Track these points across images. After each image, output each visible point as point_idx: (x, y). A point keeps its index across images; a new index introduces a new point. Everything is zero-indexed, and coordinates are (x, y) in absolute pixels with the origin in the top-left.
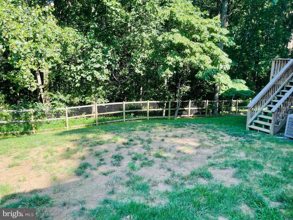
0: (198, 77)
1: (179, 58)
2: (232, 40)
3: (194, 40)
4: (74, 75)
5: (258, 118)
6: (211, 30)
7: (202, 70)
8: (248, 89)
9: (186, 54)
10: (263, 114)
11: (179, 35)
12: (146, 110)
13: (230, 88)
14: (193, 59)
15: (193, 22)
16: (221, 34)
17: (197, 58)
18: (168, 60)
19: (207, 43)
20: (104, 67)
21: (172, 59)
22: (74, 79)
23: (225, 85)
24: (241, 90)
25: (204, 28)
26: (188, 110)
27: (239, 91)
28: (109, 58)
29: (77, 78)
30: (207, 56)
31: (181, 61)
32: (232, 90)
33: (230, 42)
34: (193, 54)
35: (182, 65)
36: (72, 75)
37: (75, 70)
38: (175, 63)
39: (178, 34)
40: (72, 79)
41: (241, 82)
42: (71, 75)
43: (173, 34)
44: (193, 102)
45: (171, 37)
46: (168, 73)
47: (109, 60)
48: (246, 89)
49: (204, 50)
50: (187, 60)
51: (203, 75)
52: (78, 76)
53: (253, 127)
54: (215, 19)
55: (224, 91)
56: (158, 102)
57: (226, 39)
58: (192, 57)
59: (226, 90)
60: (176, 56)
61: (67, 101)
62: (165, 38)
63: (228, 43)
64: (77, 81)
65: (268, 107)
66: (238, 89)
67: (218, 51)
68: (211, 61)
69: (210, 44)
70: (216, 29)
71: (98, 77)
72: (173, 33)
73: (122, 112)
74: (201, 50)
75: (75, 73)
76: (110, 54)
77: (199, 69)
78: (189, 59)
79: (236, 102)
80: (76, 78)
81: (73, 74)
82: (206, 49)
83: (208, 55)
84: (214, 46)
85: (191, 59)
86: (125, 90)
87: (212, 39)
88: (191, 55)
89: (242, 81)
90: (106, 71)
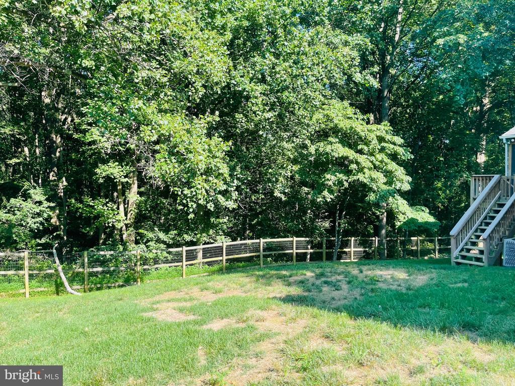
0: (370, 200)
1: (341, 176)
2: (409, 151)
3: (361, 152)
4: (187, 202)
5: (465, 250)
6: (381, 139)
7: (374, 192)
8: (435, 220)
9: (351, 171)
10: (469, 244)
11: (340, 145)
12: (291, 251)
13: (410, 217)
14: (360, 177)
15: (358, 130)
16: (394, 144)
17: (366, 176)
18: (328, 179)
19: (378, 156)
20: (232, 189)
21: (333, 177)
22: (186, 208)
23: (403, 214)
24: (425, 220)
25: (372, 137)
26: (350, 252)
27: (422, 223)
28: (238, 176)
29: (192, 205)
30: (379, 173)
31: (345, 180)
32: (412, 221)
33: (406, 155)
34: (361, 170)
35: (347, 185)
36: (184, 201)
37: (189, 195)
38: (337, 182)
39: (338, 144)
40: (182, 208)
41: (423, 210)
42: (181, 201)
43: (331, 145)
44: (356, 240)
45: (328, 149)
46: (326, 195)
47: (238, 179)
48: (432, 219)
49: (374, 165)
50: (352, 178)
51: (376, 198)
52: (193, 203)
53: (460, 260)
54: (384, 125)
55: (402, 223)
56: (308, 239)
57: (401, 150)
58: (359, 174)
59: (405, 221)
60: (338, 174)
61: (169, 242)
62: (320, 149)
63: (404, 155)
64: (191, 210)
65: (475, 235)
66: (420, 220)
67: (392, 166)
68: (385, 180)
69: (380, 156)
70: (388, 137)
71: (224, 204)
72: (331, 143)
73: (258, 254)
74: (371, 165)
75: (188, 200)
76: (240, 171)
77: (371, 189)
78: (355, 177)
79: (418, 240)
80: (190, 206)
81: (186, 200)
82: (377, 163)
83: (380, 171)
84: (386, 160)
85: (358, 177)
86: (253, 223)
87: (382, 150)
88: (358, 172)
89: (423, 208)
90: (235, 195)
